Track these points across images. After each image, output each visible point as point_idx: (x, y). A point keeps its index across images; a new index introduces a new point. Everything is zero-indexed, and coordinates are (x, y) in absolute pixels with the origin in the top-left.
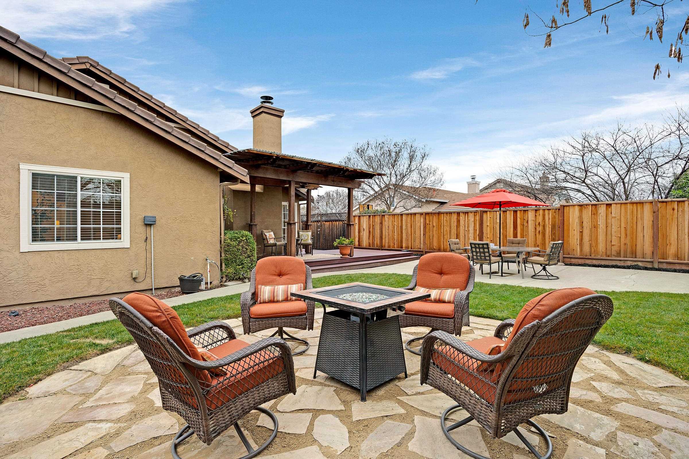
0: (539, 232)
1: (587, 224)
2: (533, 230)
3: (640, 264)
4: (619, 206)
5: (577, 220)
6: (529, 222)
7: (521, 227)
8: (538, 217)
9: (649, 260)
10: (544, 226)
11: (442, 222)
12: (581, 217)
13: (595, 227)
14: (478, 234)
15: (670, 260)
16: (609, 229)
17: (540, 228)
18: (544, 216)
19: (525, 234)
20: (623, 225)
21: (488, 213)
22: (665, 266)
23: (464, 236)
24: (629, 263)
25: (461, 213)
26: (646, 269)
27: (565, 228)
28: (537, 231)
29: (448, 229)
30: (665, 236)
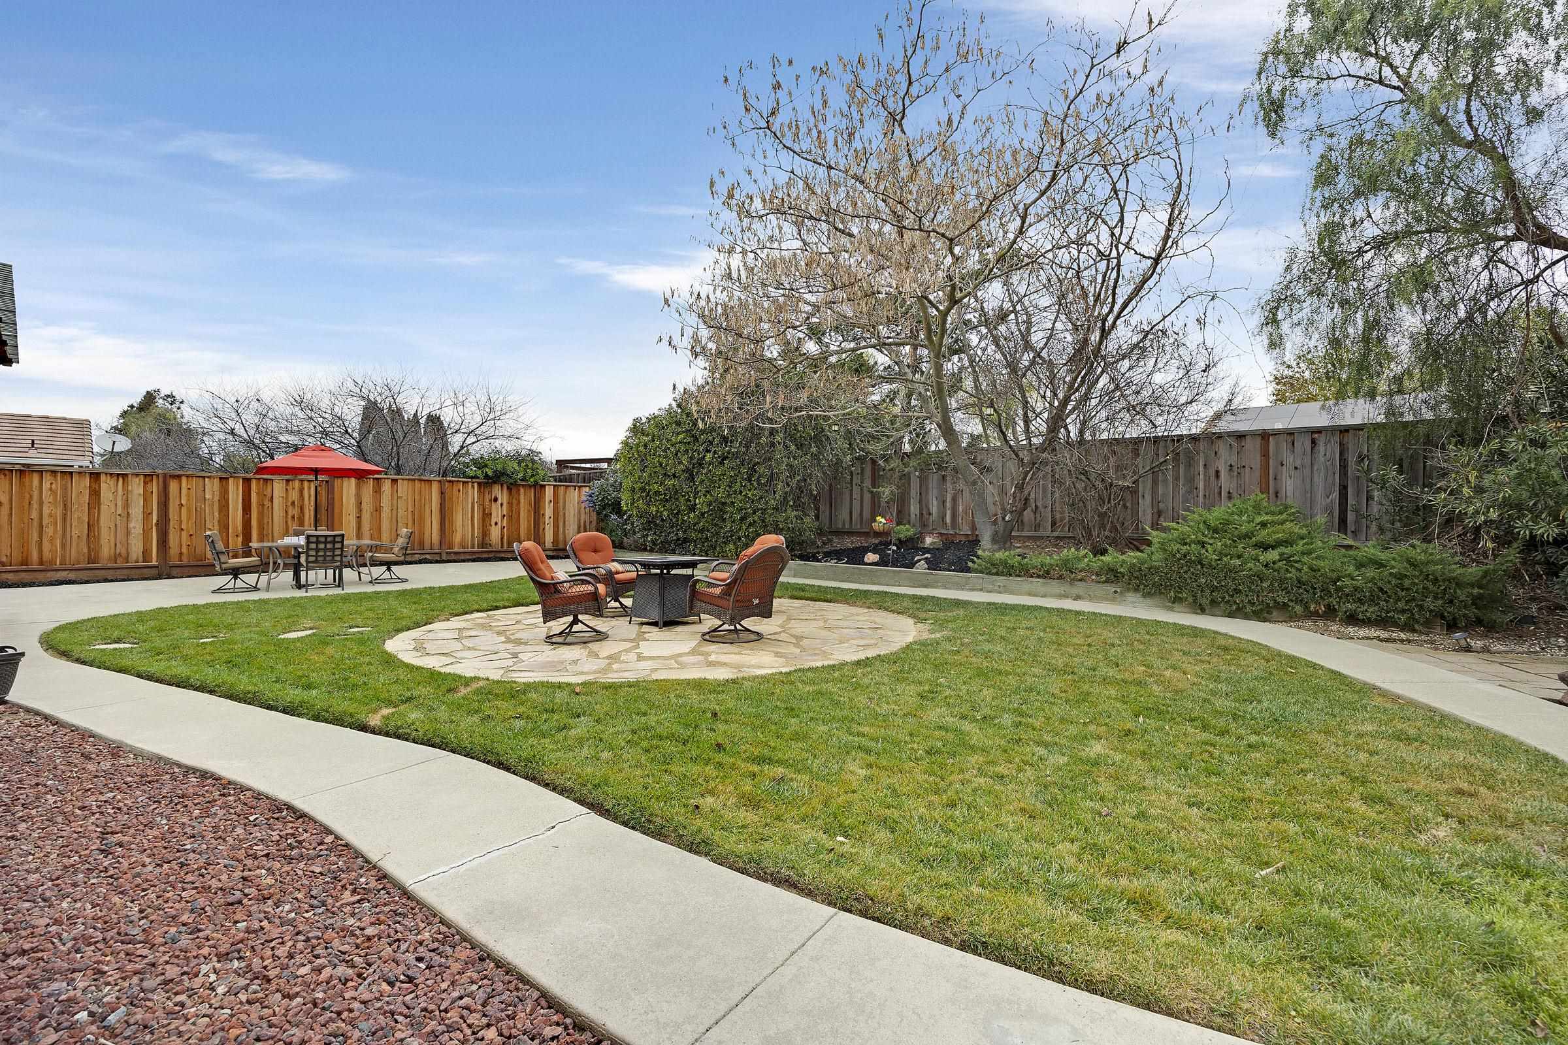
0: (293, 517)
1: (367, 506)
2: (282, 514)
3: (428, 557)
4: (406, 482)
5: (353, 500)
6: (276, 501)
7: (258, 508)
8: (290, 491)
9: (437, 551)
10: (302, 508)
11: (36, 494)
12: (358, 496)
13: (378, 509)
14: (154, 521)
15: (456, 550)
16: (394, 512)
17: (295, 511)
18: (301, 491)
19: (265, 521)
20: (410, 509)
21: (184, 480)
22: (453, 557)
23: (113, 528)
24: (417, 557)
25: (103, 477)
26: (437, 562)
27: (336, 511)
28: (289, 517)
29: (59, 512)
30: (451, 522)
